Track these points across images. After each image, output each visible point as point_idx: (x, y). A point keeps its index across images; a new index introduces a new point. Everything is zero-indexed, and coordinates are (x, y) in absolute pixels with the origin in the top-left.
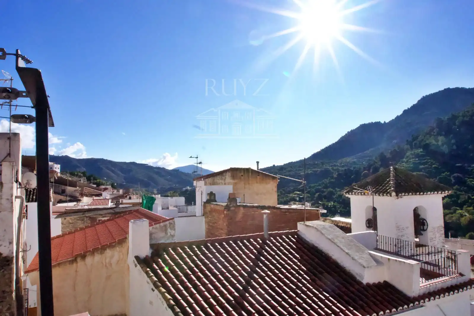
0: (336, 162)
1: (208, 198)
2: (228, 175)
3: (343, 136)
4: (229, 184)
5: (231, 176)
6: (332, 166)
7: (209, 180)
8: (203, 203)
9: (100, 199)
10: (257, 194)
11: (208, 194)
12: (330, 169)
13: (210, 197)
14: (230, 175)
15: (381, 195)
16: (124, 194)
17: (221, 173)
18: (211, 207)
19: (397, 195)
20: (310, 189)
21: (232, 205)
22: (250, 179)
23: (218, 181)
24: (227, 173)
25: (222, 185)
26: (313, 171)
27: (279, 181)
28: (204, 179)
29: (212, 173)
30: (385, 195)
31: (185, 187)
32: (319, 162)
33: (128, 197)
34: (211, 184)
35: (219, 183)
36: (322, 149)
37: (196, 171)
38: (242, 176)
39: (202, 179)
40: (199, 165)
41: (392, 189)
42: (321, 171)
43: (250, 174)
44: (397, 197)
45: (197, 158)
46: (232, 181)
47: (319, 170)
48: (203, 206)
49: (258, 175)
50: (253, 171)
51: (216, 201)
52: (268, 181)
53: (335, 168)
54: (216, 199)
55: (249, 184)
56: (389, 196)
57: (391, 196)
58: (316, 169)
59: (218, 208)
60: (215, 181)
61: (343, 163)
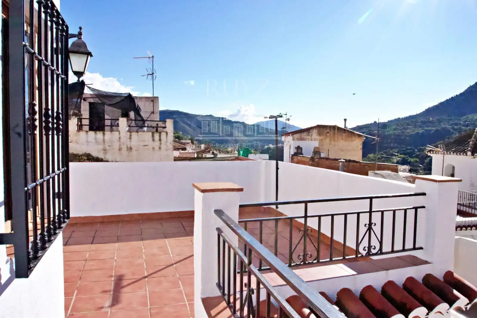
0: (459, 120)
1: (296, 151)
2: (315, 131)
3: (472, 85)
4: (315, 140)
5: (318, 133)
6: (452, 124)
7: (297, 136)
8: (291, 156)
9: (185, 153)
10: (342, 151)
11: (296, 148)
12: (449, 129)
13: (297, 150)
14: (316, 132)
15: (458, 154)
16: (206, 149)
17: (308, 130)
18: (298, 159)
19: (473, 154)
20: (419, 152)
21: (316, 157)
22: (336, 135)
23: (305, 137)
24: (314, 129)
25: (308, 140)
26: (426, 130)
27: (365, 138)
28: (292, 135)
29: (299, 129)
30: (462, 154)
31: (268, 145)
32: (434, 120)
33: (211, 152)
34: (298, 139)
35: (306, 139)
36: (440, 102)
37: (285, 127)
38: (328, 132)
39: (291, 135)
40: (287, 122)
41: (469, 149)
42: (437, 131)
43: (336, 131)
44: (473, 157)
45: (286, 114)
46: (318, 137)
47: (434, 129)
48: (291, 158)
49: (344, 133)
50: (339, 129)
51: (302, 154)
52: (353, 138)
53: (456, 127)
54: (303, 152)
55: (334, 140)
56: (465, 155)
57: (467, 155)
58: (430, 128)
59: (304, 159)
60: (303, 137)
61: (468, 120)
